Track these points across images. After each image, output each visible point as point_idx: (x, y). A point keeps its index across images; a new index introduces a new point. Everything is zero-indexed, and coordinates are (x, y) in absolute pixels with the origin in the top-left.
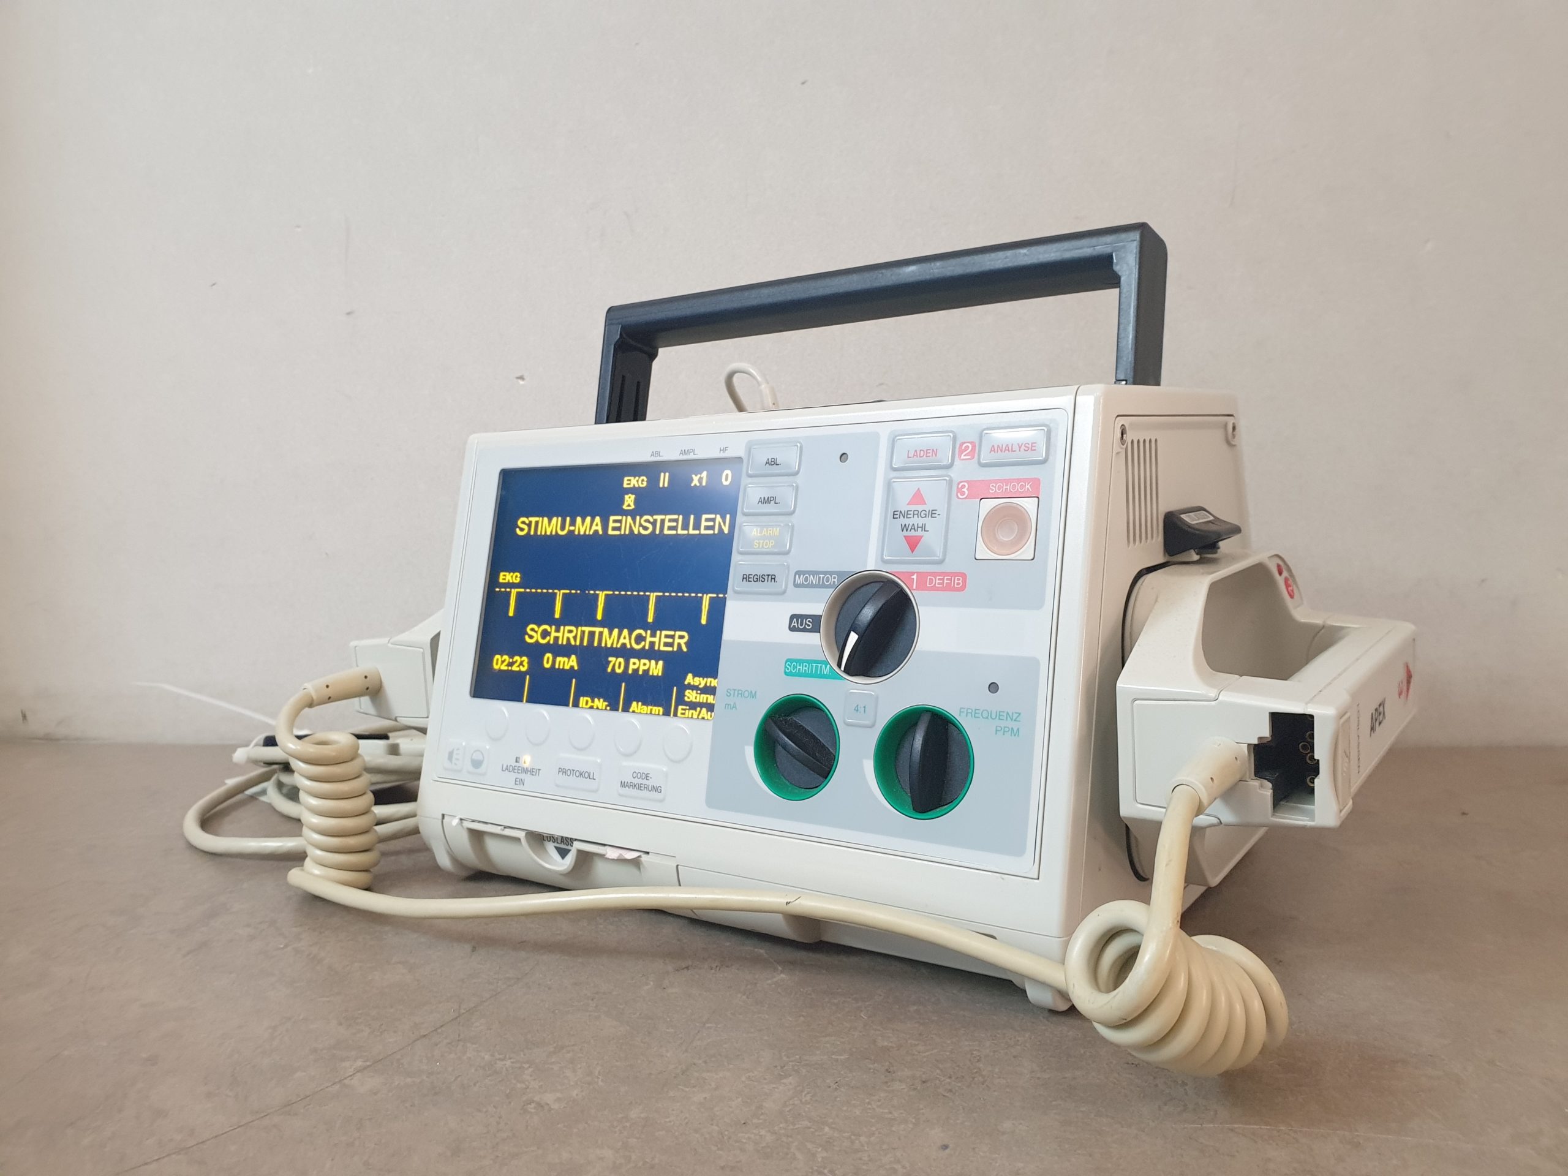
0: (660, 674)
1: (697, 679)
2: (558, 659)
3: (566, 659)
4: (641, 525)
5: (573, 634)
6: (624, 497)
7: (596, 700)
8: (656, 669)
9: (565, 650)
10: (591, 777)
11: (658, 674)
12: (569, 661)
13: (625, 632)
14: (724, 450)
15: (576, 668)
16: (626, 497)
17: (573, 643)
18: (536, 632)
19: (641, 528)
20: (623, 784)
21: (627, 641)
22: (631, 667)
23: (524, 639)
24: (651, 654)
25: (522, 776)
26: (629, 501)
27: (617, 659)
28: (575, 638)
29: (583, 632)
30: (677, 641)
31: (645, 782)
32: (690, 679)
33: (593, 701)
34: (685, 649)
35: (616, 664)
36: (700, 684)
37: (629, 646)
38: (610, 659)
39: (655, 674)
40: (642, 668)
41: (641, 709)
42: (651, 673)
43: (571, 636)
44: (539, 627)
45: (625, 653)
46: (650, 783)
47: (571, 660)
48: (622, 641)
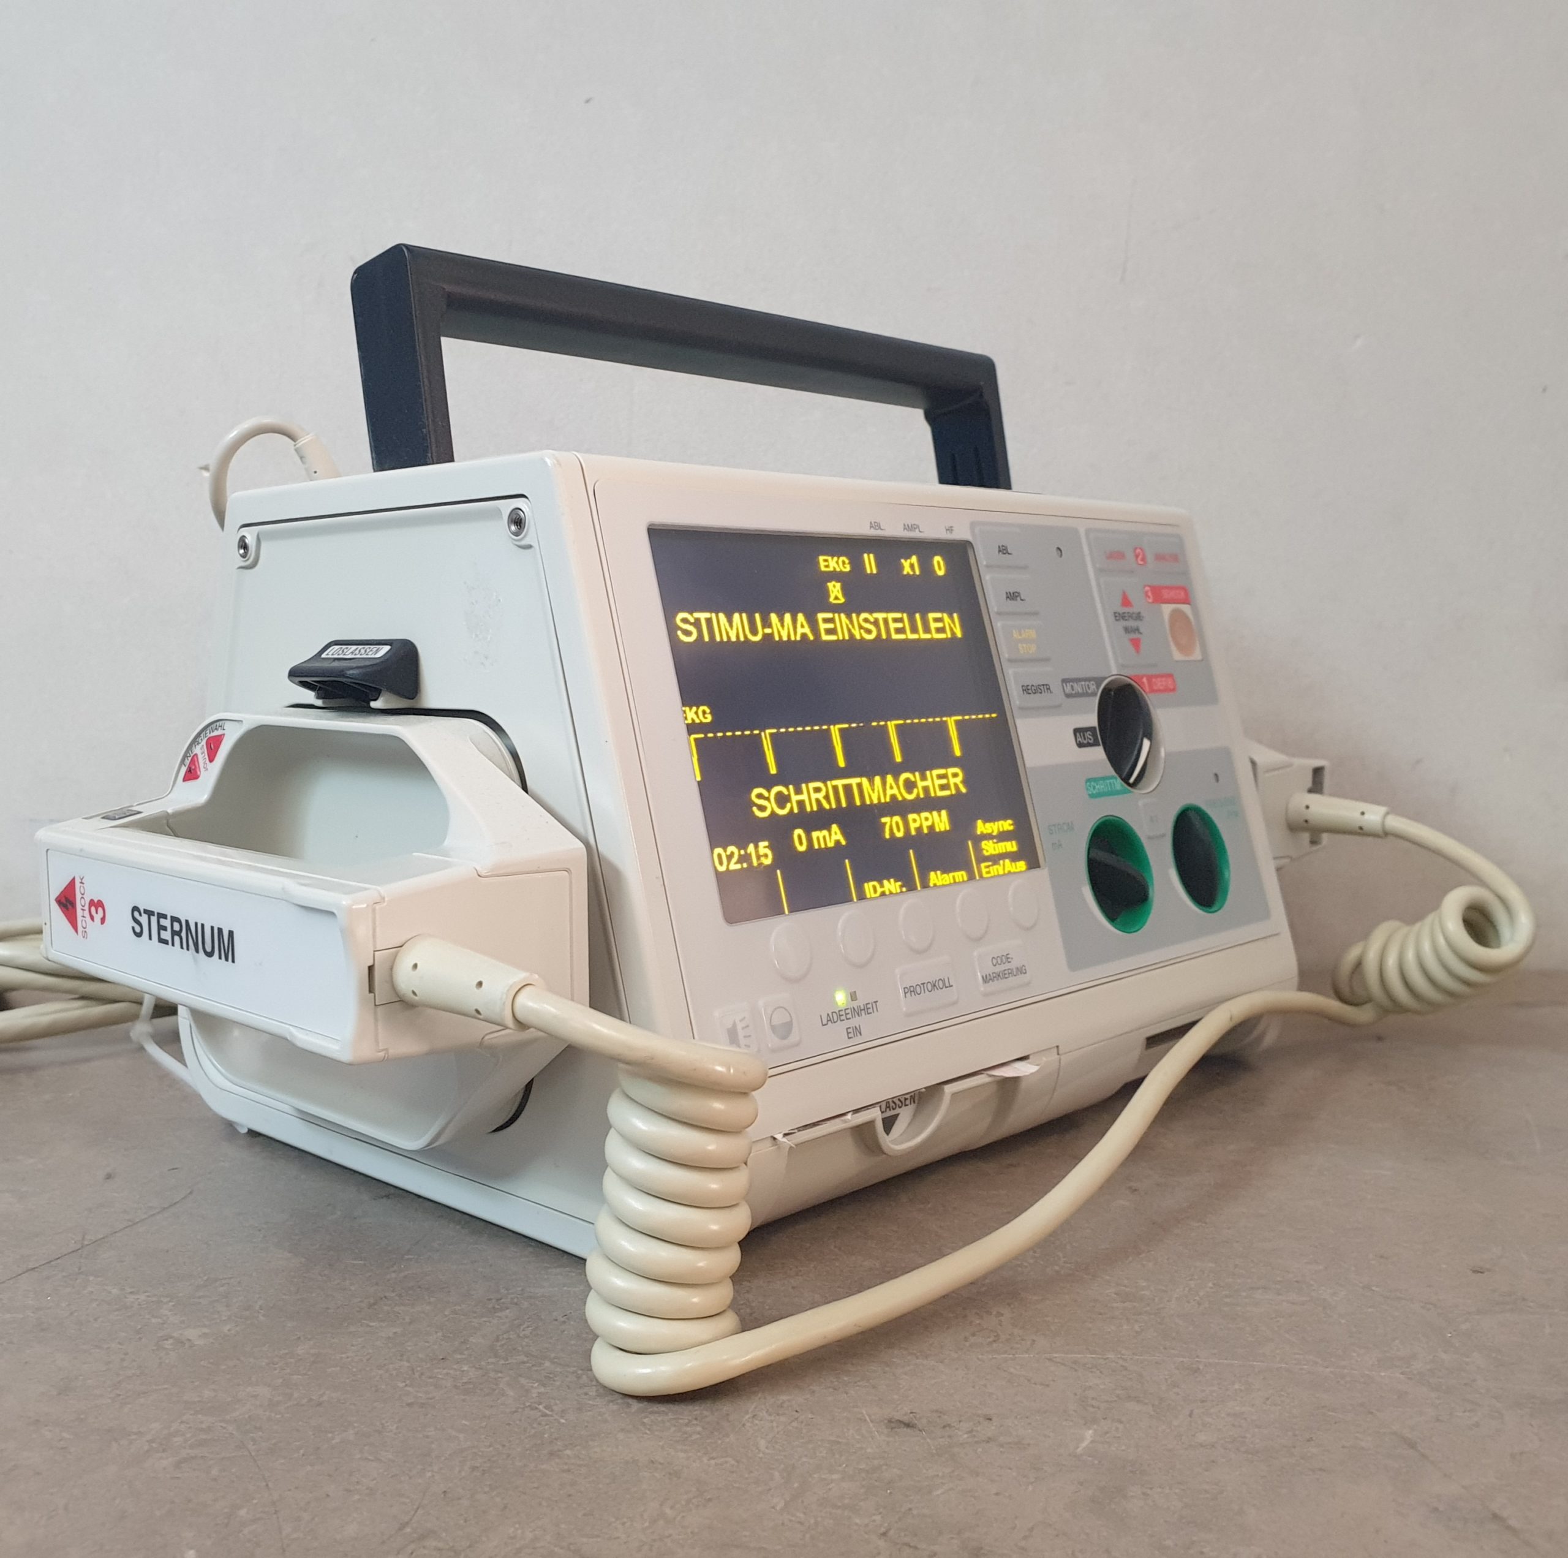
0: (948, 828)
1: (988, 825)
2: (815, 835)
3: (825, 832)
4: (861, 627)
5: (823, 793)
6: (827, 587)
7: (885, 882)
8: (941, 821)
9: (818, 820)
10: (947, 985)
11: (945, 828)
12: (830, 835)
13: (890, 779)
14: (950, 529)
15: (843, 843)
16: (830, 585)
17: (827, 806)
18: (768, 799)
19: (862, 631)
20: (986, 980)
21: (895, 791)
22: (913, 826)
23: (753, 812)
24: (928, 803)
25: (855, 1021)
26: (835, 591)
27: (891, 819)
28: (827, 797)
29: (835, 788)
30: (952, 781)
31: (1007, 966)
32: (982, 827)
33: (882, 886)
34: (963, 790)
35: (892, 825)
36: (993, 832)
37: (900, 798)
38: (884, 820)
39: (943, 829)
40: (926, 824)
41: (942, 879)
42: (937, 830)
43: (821, 796)
44: (769, 791)
45: (897, 807)
46: (1014, 965)
47: (833, 833)
48: (889, 792)
